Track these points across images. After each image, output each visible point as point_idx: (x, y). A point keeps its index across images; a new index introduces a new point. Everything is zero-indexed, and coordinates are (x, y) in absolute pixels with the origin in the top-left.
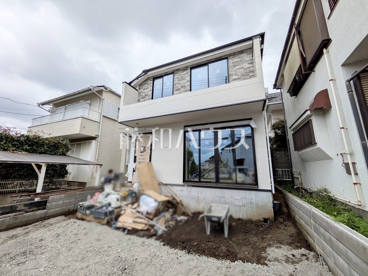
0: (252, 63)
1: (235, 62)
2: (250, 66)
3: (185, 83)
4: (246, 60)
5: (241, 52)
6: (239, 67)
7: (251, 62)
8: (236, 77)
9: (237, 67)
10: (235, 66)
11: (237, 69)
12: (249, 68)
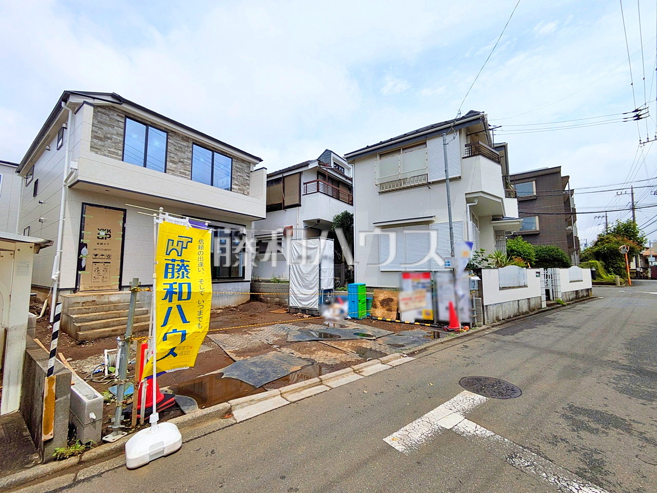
0: (249, 177)
1: (238, 168)
2: (247, 178)
3: (184, 158)
4: (246, 171)
5: (243, 161)
6: (240, 174)
7: (248, 175)
8: (237, 183)
9: (239, 174)
10: (237, 171)
11: (238, 175)
12: (247, 180)
